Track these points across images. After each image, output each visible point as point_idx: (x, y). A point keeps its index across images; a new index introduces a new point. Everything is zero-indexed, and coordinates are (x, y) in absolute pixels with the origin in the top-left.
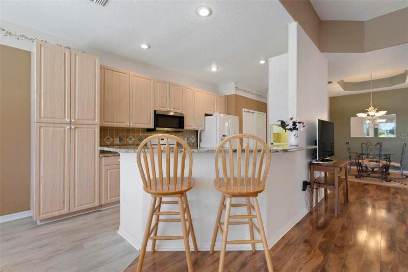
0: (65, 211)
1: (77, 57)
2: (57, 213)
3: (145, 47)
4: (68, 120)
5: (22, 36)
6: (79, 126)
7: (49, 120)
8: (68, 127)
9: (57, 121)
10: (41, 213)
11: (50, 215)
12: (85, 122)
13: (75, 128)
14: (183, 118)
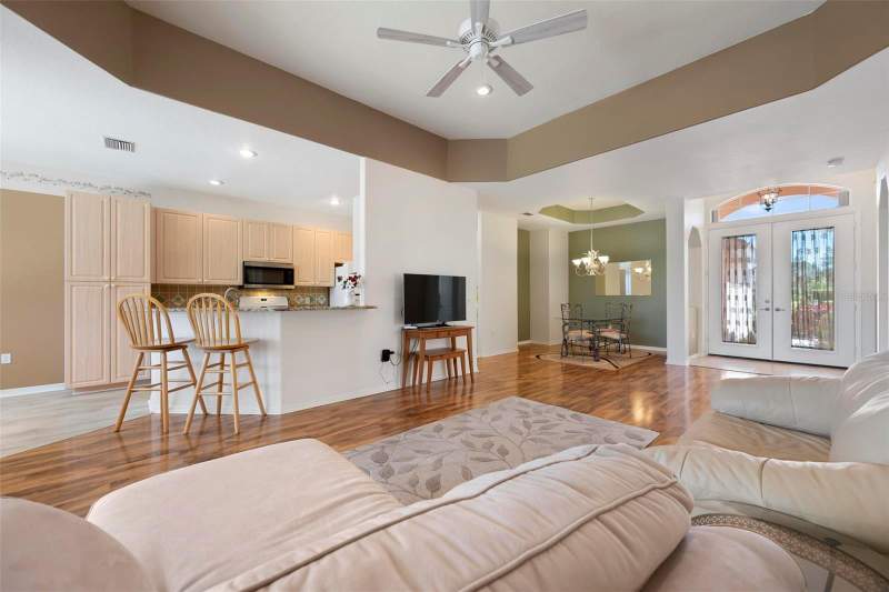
0: (105, 381)
1: (119, 205)
2: (94, 383)
3: (215, 183)
4: (107, 278)
5: (60, 180)
6: (122, 284)
7: (82, 278)
8: (107, 285)
9: (93, 278)
10: (74, 380)
11: (84, 384)
12: (130, 279)
13: (116, 286)
14: (292, 270)
